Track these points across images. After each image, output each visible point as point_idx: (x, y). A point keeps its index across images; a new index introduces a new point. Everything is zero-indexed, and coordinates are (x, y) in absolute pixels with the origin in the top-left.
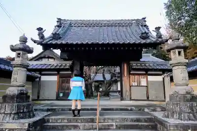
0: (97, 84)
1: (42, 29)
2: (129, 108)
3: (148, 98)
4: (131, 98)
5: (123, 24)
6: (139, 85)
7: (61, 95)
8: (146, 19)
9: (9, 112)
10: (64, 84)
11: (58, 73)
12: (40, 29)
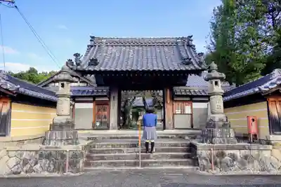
0: (135, 110)
1: (79, 55)
2: (170, 136)
3: (192, 126)
4: (174, 127)
5: (167, 44)
6: (183, 113)
7: (98, 124)
8: (192, 38)
9: (59, 138)
10: (100, 112)
11: (94, 100)
12: (77, 55)
